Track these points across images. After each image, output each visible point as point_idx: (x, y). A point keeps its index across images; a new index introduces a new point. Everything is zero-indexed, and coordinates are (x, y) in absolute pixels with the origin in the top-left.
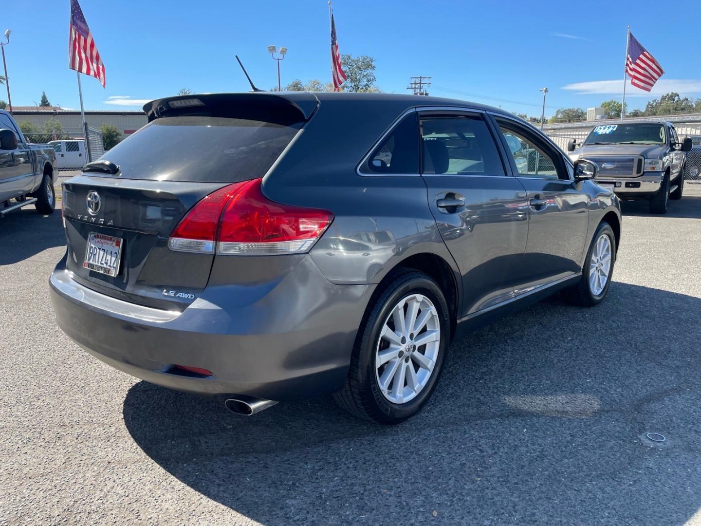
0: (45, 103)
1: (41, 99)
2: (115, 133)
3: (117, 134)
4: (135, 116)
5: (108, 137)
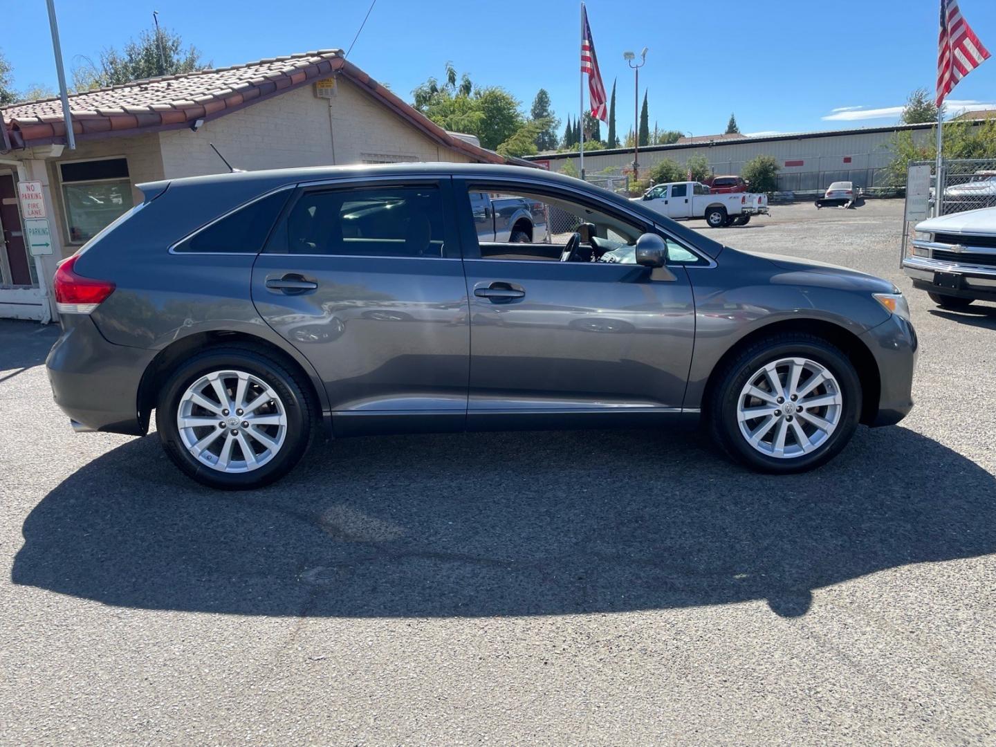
0: (732, 129)
1: (728, 124)
2: (772, 167)
3: (775, 169)
4: (886, 133)
5: (760, 173)
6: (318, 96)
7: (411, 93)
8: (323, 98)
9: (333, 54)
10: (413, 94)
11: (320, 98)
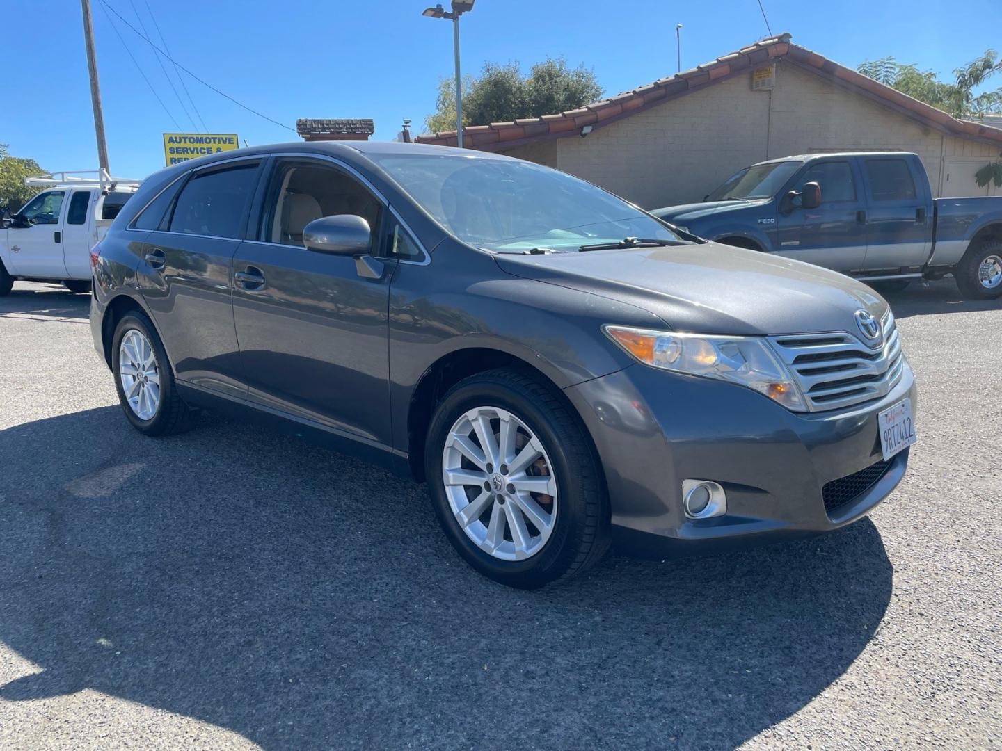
6: (754, 88)
7: (954, 71)
8: (760, 91)
9: (776, 40)
10: (955, 73)
11: (756, 91)
